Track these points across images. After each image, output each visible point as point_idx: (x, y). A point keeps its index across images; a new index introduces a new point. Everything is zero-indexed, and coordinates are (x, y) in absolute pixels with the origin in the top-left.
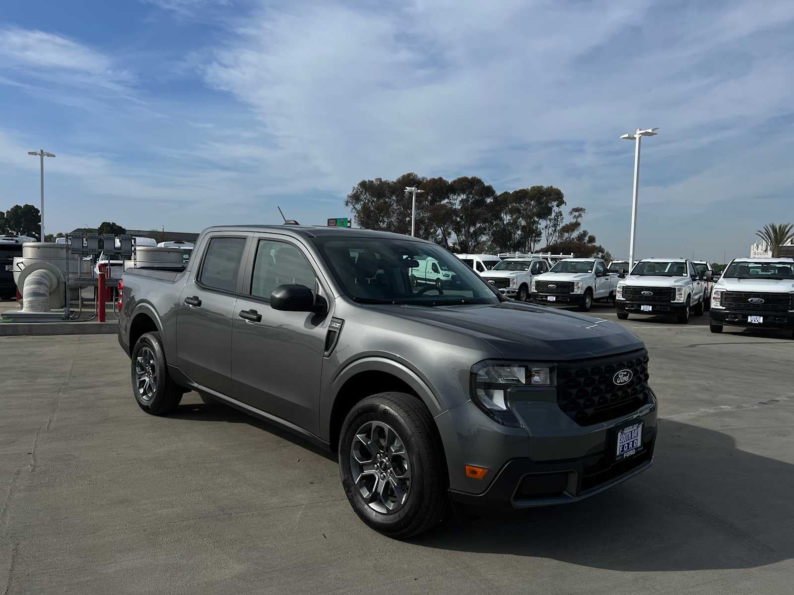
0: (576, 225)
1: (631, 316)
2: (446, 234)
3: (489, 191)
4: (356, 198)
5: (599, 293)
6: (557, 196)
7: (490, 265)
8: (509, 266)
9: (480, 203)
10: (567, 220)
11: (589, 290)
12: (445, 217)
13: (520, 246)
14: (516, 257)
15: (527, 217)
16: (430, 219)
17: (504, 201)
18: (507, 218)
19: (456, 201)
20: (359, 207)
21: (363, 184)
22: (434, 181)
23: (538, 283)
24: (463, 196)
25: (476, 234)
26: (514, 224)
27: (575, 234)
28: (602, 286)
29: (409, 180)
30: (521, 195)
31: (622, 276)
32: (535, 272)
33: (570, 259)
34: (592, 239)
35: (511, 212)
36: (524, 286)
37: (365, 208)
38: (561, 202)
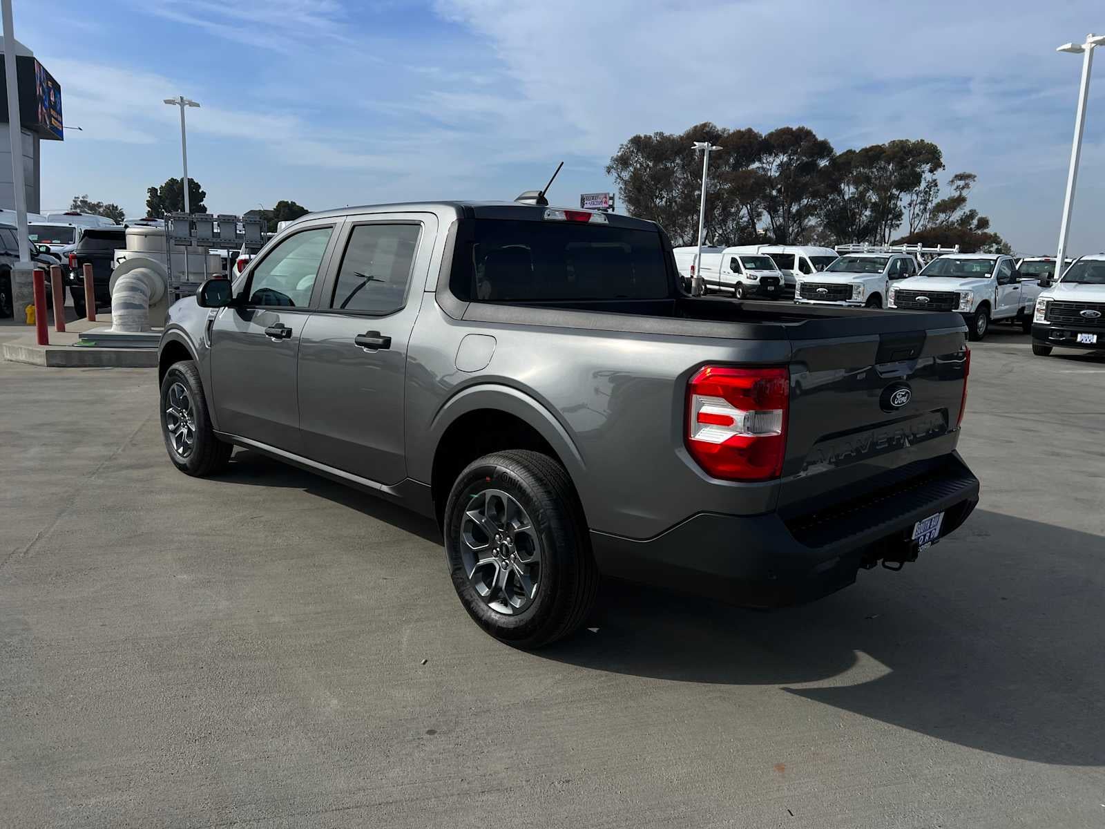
0: (960, 201)
1: (1056, 350)
2: (754, 216)
3: (823, 148)
4: (623, 161)
5: (1001, 310)
6: (931, 156)
7: (822, 263)
8: (854, 266)
9: (809, 167)
10: (946, 192)
11: (985, 305)
12: (753, 190)
13: (868, 233)
14: (864, 251)
15: (881, 189)
16: (731, 192)
17: (847, 164)
18: (849, 191)
19: (772, 165)
20: (626, 175)
21: (637, 141)
22: (739, 134)
23: (900, 295)
24: (784, 158)
25: (800, 216)
26: (860, 200)
27: (956, 216)
28: (1006, 299)
29: (704, 133)
30: (873, 155)
31: (1046, 284)
32: (895, 275)
33: (954, 254)
34: (984, 223)
35: (857, 182)
36: (875, 299)
37: (636, 177)
38: (937, 164)
